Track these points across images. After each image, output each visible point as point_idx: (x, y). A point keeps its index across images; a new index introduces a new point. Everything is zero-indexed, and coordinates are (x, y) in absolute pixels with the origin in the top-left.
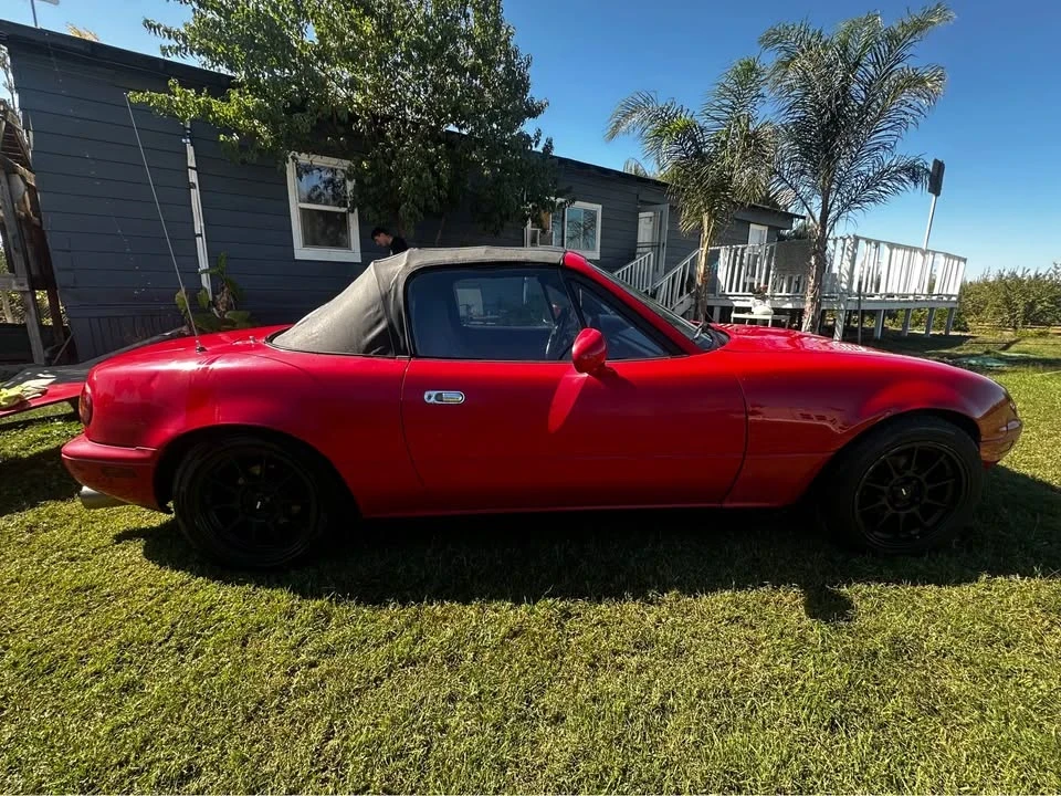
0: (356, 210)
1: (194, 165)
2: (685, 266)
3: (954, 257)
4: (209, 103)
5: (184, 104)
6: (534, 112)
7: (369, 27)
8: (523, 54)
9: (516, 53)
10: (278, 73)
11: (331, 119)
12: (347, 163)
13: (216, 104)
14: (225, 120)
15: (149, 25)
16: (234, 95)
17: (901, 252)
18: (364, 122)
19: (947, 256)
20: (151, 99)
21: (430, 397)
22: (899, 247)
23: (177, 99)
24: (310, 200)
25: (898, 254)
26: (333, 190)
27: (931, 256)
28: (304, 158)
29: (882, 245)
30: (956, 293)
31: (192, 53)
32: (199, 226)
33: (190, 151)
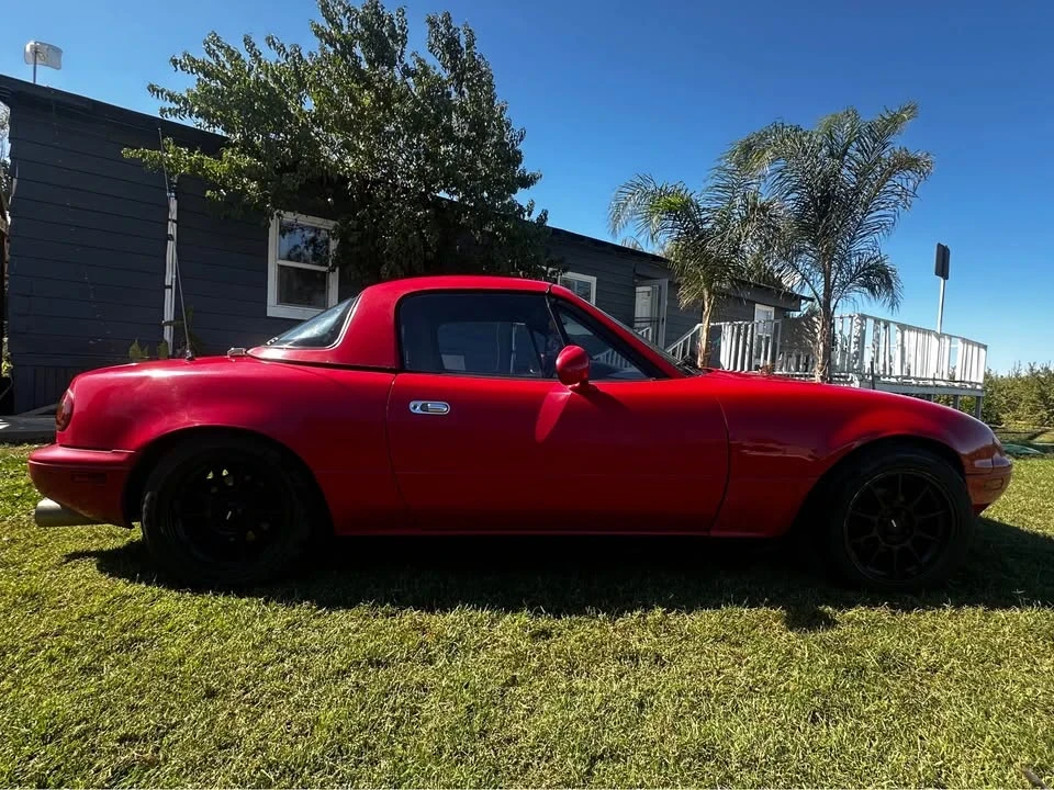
0: (337, 270)
1: (175, 217)
2: (686, 342)
3: (973, 343)
4: (202, 160)
5: (176, 160)
6: (526, 182)
7: (367, 99)
8: (516, 126)
9: (508, 125)
10: (273, 136)
11: (321, 179)
12: (332, 223)
13: (208, 161)
14: (215, 177)
15: (152, 89)
16: (227, 154)
17: (913, 335)
18: (354, 184)
19: (965, 341)
20: (144, 155)
21: (415, 407)
22: (911, 328)
23: (170, 156)
24: (289, 258)
25: (911, 336)
26: (314, 250)
27: (948, 341)
28: (289, 217)
29: (891, 325)
30: (981, 380)
31: (190, 116)
32: (170, 278)
33: (173, 205)
